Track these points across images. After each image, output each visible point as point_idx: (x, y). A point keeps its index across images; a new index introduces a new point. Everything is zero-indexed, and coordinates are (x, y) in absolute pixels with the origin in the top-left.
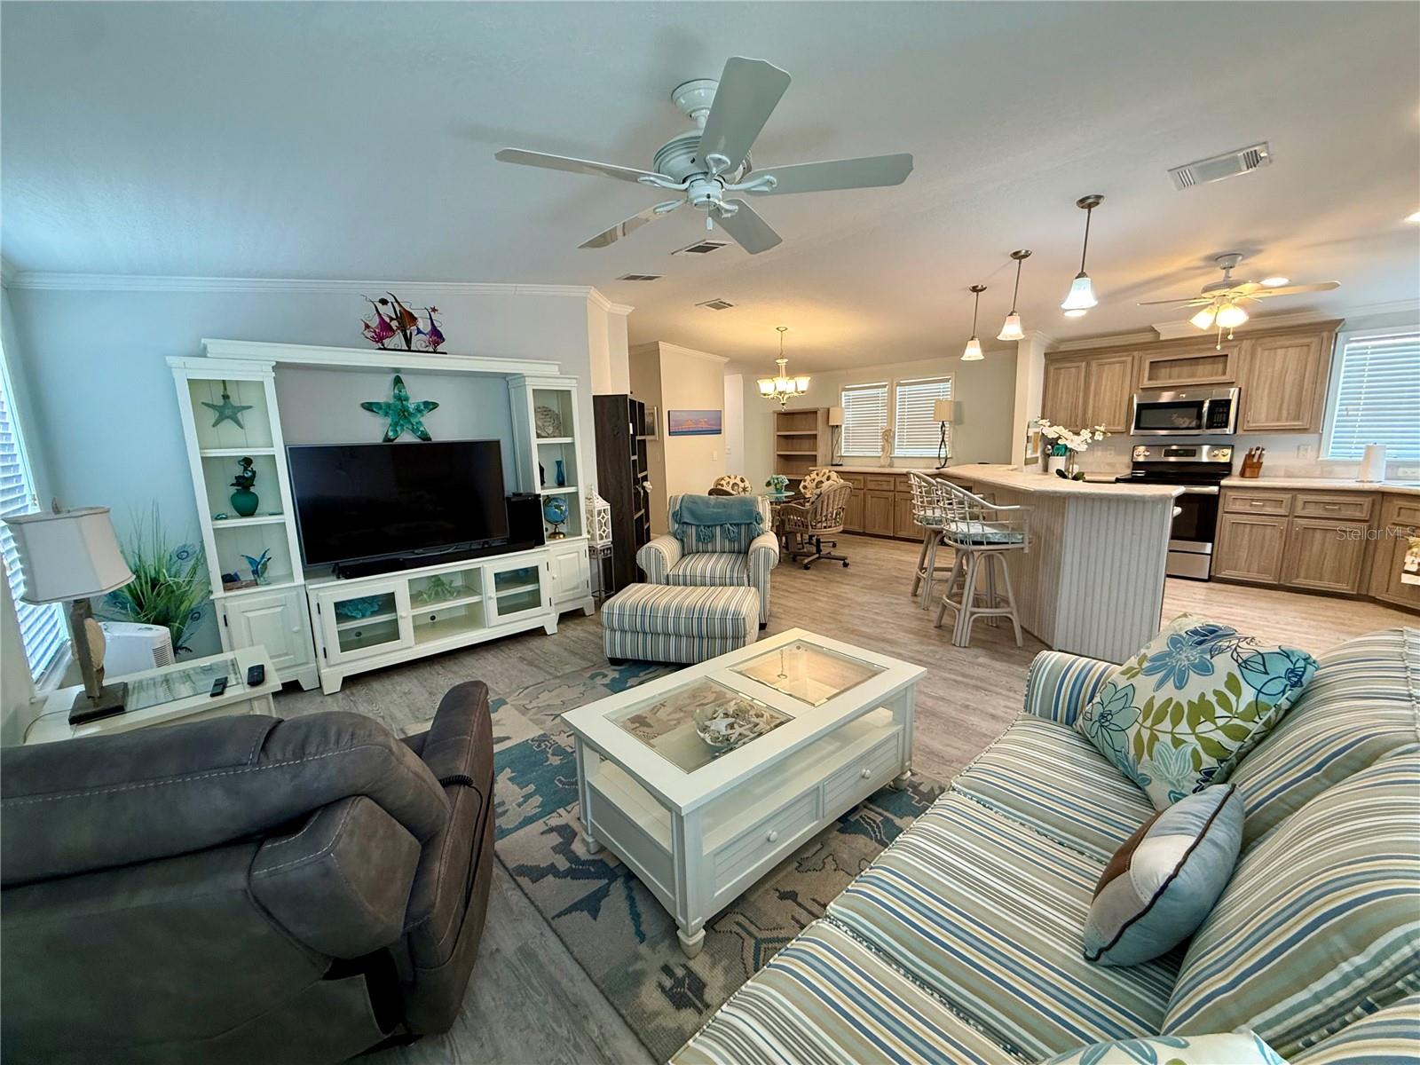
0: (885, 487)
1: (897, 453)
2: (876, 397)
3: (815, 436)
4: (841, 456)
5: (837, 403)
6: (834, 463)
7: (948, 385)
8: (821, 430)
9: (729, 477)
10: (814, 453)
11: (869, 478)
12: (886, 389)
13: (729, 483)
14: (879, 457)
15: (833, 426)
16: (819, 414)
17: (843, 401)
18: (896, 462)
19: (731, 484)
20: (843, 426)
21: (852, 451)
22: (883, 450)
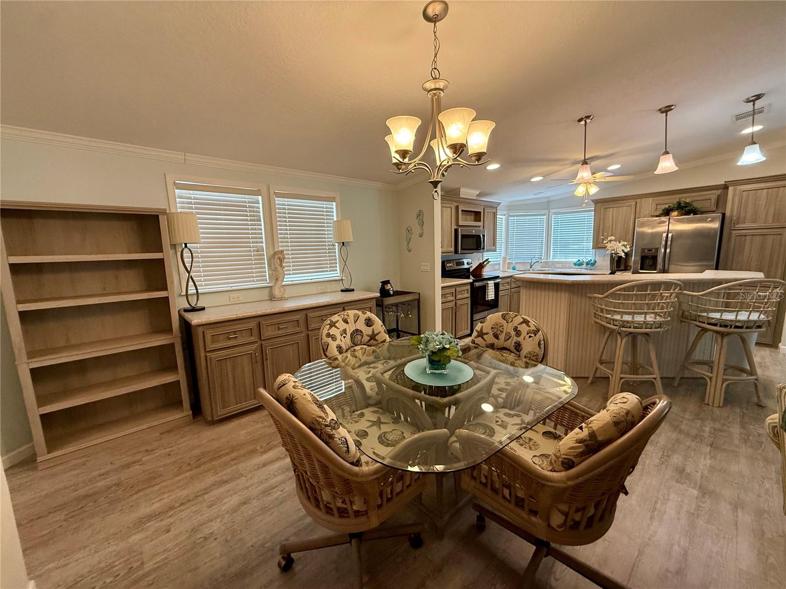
1: (286, 279)
6: (189, 306)
7: (333, 204)
10: (159, 294)
12: (260, 198)
16: (161, 221)
17: (178, 205)
21: (207, 285)
22: (276, 278)
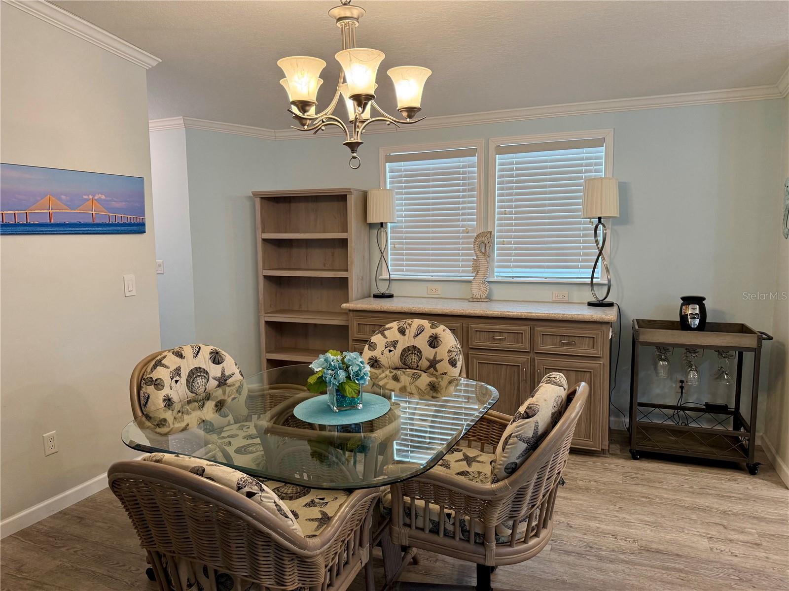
0: (510, 344)
2: (452, 175)
3: (343, 243)
4: (390, 280)
5: (379, 181)
6: (380, 292)
8: (354, 233)
9: (180, 356)
10: (339, 275)
12: (474, 159)
13: (178, 371)
14: (470, 282)
15: (371, 226)
16: (352, 200)
17: (388, 180)
18: (498, 292)
19: (184, 374)
20: (389, 225)
21: (407, 271)
22: (476, 269)
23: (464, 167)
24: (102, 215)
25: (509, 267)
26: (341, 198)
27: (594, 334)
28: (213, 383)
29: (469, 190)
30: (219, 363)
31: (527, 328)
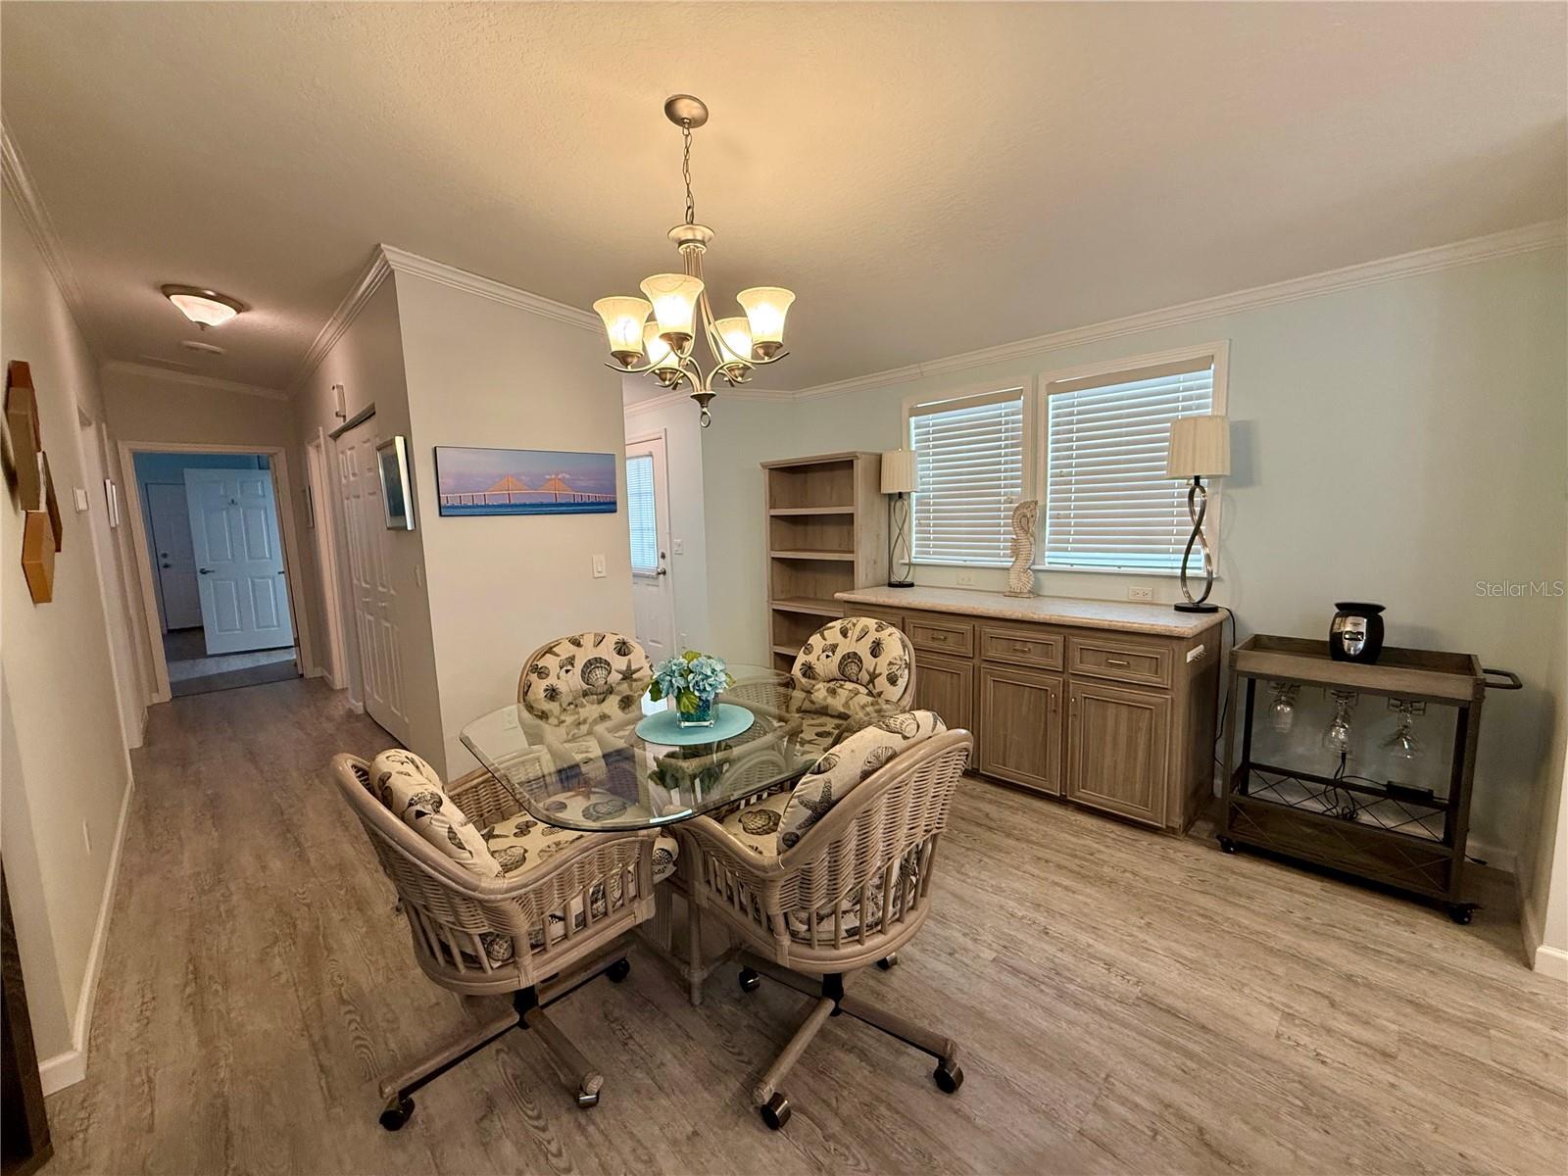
0: (1035, 658)
1: (1050, 559)
2: (992, 426)
3: (849, 519)
4: (910, 565)
5: (901, 440)
6: (895, 579)
7: (1207, 377)
8: (862, 504)
9: (577, 643)
10: (847, 557)
11: (989, 630)
12: (1019, 403)
13: (571, 661)
14: (1008, 569)
15: (890, 496)
16: (859, 467)
17: (913, 439)
18: (1050, 585)
19: (579, 664)
20: (914, 495)
21: (935, 553)
22: (1015, 552)
23: (1006, 415)
24: (566, 494)
25: (1066, 550)
26: (846, 464)
27: (1158, 653)
28: (615, 677)
29: (1013, 446)
30: (625, 655)
31: (1060, 639)
